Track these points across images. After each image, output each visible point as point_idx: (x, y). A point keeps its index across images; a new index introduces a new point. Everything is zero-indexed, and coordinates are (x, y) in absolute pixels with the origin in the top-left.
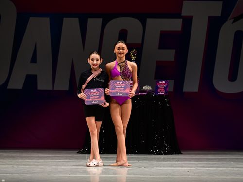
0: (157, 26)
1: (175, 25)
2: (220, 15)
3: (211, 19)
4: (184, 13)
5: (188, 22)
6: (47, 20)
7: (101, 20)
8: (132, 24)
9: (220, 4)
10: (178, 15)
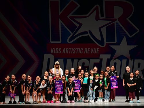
0: (93, 61)
1: (98, 61)
2: (110, 58)
3: (108, 59)
4: (100, 58)
5: (101, 60)
6: (63, 60)
7: (77, 60)
8: (86, 61)
9: (110, 55)
10: (98, 58)
